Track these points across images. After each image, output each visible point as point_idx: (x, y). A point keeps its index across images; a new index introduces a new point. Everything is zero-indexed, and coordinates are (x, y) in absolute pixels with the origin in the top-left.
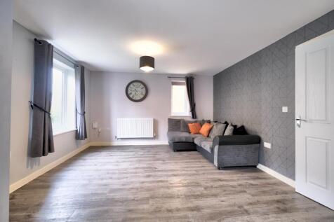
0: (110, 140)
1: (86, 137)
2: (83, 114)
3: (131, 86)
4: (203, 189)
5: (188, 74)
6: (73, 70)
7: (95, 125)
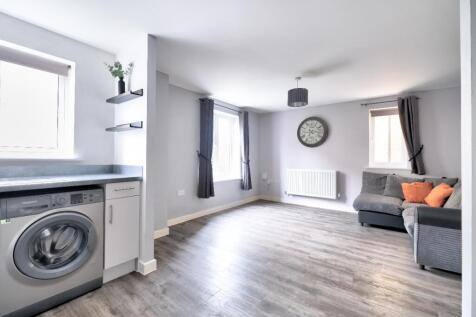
0: (279, 195)
1: (250, 187)
2: (248, 163)
3: (305, 126)
4: (351, 279)
5: (404, 93)
6: (238, 117)
7: (265, 176)
